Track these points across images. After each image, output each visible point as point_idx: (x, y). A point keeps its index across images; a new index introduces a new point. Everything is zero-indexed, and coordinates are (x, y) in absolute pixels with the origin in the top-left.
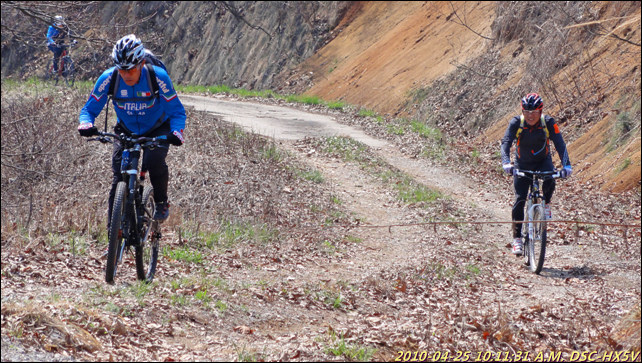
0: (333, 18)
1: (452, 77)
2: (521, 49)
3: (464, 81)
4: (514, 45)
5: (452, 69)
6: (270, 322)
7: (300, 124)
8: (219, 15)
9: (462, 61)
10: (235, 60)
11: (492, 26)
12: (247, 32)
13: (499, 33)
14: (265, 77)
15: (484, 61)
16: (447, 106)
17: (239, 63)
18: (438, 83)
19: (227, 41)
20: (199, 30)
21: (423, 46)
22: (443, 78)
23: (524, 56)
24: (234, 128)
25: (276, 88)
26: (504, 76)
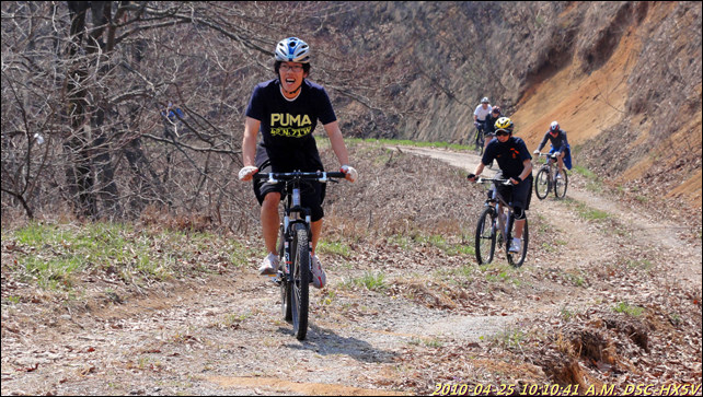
0: (515, 97)
1: (598, 138)
2: (646, 119)
3: (607, 140)
4: (641, 117)
5: (599, 132)
8: (437, 95)
9: (605, 127)
10: (448, 125)
11: (626, 104)
12: (456, 107)
13: (630, 109)
14: (469, 137)
15: (620, 127)
16: (595, 156)
17: (451, 127)
18: (589, 141)
19: (443, 113)
21: (578, 116)
22: (592, 138)
23: (648, 124)
26: (634, 137)
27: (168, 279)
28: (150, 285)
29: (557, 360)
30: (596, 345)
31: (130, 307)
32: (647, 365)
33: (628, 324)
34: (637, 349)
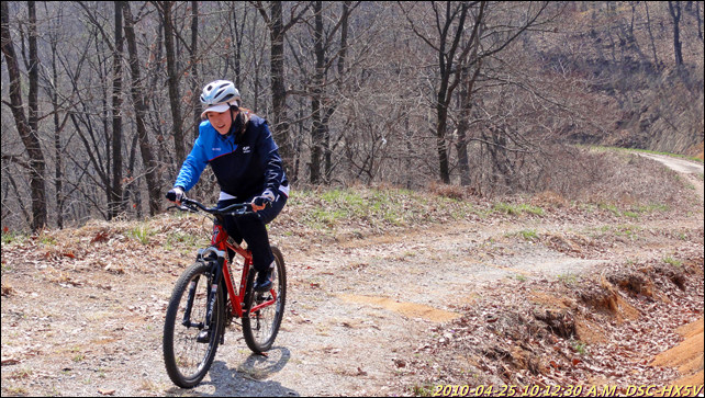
6: (654, 244)
7: (691, 168)
10: (672, 143)
12: (677, 134)
14: (682, 150)
17: (674, 145)
19: (670, 137)
20: (661, 133)
24: (665, 167)
25: (686, 154)
27: (402, 225)
28: (389, 228)
29: (599, 294)
30: (638, 284)
31: (367, 241)
32: (677, 296)
33: (671, 270)
34: (673, 286)
